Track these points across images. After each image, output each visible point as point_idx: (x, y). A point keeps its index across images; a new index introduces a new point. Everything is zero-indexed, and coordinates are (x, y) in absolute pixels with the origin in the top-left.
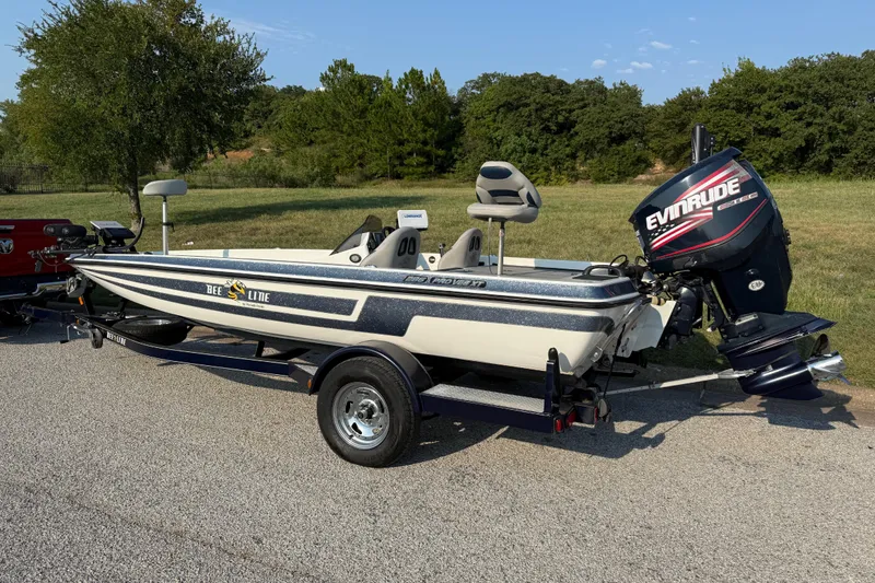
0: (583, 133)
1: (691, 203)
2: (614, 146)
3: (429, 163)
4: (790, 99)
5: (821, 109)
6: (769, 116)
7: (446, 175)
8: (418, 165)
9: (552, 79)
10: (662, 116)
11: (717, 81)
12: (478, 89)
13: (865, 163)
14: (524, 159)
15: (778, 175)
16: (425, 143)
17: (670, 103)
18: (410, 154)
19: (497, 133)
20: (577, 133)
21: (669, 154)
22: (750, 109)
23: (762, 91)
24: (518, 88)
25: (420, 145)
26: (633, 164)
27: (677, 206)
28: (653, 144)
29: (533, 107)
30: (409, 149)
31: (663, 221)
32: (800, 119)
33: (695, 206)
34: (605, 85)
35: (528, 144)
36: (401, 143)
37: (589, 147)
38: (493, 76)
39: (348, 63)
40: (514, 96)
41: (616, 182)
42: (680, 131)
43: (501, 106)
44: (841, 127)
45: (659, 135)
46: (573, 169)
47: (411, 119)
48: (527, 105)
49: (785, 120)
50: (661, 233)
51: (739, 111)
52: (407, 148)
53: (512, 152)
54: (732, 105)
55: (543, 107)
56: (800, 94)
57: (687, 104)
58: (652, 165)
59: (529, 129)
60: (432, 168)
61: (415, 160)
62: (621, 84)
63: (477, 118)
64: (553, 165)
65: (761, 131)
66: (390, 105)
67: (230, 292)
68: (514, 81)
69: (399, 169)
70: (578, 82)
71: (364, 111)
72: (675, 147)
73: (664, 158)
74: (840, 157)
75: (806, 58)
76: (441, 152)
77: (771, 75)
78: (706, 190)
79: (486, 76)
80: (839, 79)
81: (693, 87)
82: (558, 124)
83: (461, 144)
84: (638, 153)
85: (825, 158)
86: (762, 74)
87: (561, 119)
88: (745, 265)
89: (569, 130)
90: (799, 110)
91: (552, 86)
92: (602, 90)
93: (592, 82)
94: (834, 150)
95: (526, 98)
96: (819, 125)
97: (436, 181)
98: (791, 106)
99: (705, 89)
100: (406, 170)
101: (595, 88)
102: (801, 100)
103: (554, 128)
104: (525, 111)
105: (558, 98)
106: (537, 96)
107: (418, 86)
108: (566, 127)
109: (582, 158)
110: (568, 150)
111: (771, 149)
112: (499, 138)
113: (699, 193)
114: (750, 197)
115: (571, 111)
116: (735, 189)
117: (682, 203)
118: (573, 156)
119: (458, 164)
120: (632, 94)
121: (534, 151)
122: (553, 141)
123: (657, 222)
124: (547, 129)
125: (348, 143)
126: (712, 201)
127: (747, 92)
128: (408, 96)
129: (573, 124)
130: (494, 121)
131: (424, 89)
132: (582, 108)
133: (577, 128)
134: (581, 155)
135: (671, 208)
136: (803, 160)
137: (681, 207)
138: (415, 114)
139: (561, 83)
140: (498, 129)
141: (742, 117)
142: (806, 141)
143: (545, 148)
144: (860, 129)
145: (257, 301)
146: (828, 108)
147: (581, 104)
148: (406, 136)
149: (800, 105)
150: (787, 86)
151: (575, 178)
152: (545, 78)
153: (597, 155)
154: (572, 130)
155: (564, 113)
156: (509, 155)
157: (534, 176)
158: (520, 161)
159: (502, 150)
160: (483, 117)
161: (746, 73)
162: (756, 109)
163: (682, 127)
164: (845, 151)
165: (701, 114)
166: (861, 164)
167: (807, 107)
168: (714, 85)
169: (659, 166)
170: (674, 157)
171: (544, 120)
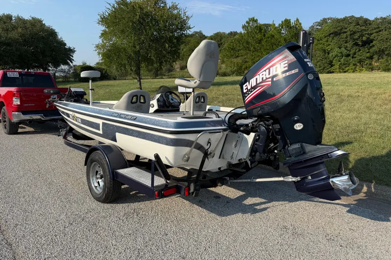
0: (377, 46)
1: (261, 77)
9: (361, 18)
12: (319, 26)
14: (342, 60)
19: (328, 47)
20: (374, 46)
24: (341, 24)
27: (255, 78)
29: (349, 33)
31: (249, 88)
33: (263, 78)
35: (345, 52)
37: (381, 53)
38: (329, 19)
39: (255, 19)
40: (339, 28)
43: (332, 34)
46: (370, 64)
47: (283, 42)
48: (345, 32)
50: (249, 94)
53: (336, 56)
55: (355, 33)
59: (346, 45)
63: (318, 40)
64: (358, 62)
66: (273, 37)
68: (338, 21)
70: (376, 19)
71: (260, 41)
78: (269, 69)
79: (324, 19)
82: (363, 41)
87: (364, 38)
88: (292, 114)
89: (369, 44)
91: (360, 22)
93: (385, 18)
95: (346, 29)
103: (360, 43)
104: (344, 36)
105: (364, 28)
106: (351, 28)
107: (288, 26)
108: (368, 43)
110: (368, 55)
112: (329, 49)
113: (265, 71)
116: (285, 67)
117: (257, 77)
118: (371, 58)
121: (348, 55)
122: (360, 50)
123: (247, 88)
124: (356, 44)
125: (253, 56)
126: (271, 75)
128: (283, 32)
129: (372, 42)
130: (327, 41)
131: (291, 28)
132: (377, 32)
133: (374, 43)
134: (376, 57)
135: (252, 79)
137: (257, 79)
138: (285, 40)
139: (366, 20)
140: (329, 45)
143: (355, 54)
147: (377, 30)
151: (371, 69)
152: (357, 18)
153: (385, 57)
154: (371, 44)
155: (367, 35)
156: (334, 58)
157: (347, 68)
158: (340, 61)
159: (330, 55)
160: (321, 40)
171: (355, 40)
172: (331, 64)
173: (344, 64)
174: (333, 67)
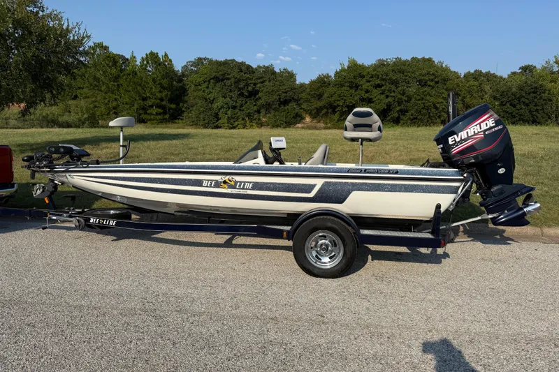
0: (264, 98)
1: (473, 131)
2: (282, 107)
3: (165, 113)
4: (378, 82)
5: (393, 87)
6: (367, 91)
7: (177, 121)
8: (157, 114)
9: (243, 64)
10: (308, 90)
11: (338, 71)
12: (195, 67)
13: (416, 118)
14: (229, 112)
16: (162, 100)
17: (312, 82)
18: (152, 106)
19: (210, 96)
20: (260, 98)
21: (313, 112)
22: (357, 87)
23: (364, 77)
24: (222, 68)
25: (158, 101)
26: (293, 117)
27: (465, 132)
28: (304, 106)
29: (233, 80)
30: (150, 104)
31: (458, 140)
32: (382, 94)
34: (275, 69)
35: (231, 103)
36: (144, 99)
37: (268, 107)
38: (205, 59)
39: (104, 45)
40: (220, 73)
41: (284, 128)
42: (319, 99)
43: (211, 79)
44: (404, 98)
45: (307, 101)
46: (259, 119)
47: (151, 83)
48: (228, 79)
49: (375, 94)
50: (457, 146)
51: (351, 87)
52: (149, 102)
53: (221, 108)
54: (347, 84)
55: (239, 81)
56: (384, 80)
57: (322, 82)
58: (304, 119)
59: (231, 94)
60: (167, 116)
61: (154, 110)
62: (284, 69)
63: (196, 85)
64: (247, 117)
65: (363, 100)
66: (136, 74)
67: (222, 184)
68: (219, 63)
69: (144, 116)
70: (259, 67)
71: (116, 78)
72: (316, 108)
73: (310, 114)
74: (404, 115)
75: (385, 59)
76: (173, 106)
77: (369, 68)
78: (480, 124)
79: (200, 59)
80: (402, 72)
81: (325, 73)
82: (249, 92)
83: (186, 101)
84: (296, 111)
85: (396, 115)
86: (362, 67)
87: (250, 89)
88: (497, 161)
89: (255, 96)
90: (383, 88)
91: (243, 69)
92: (274, 73)
93: (267, 67)
94: (401, 111)
95: (228, 74)
96: (393, 97)
97: (170, 125)
98: (379, 86)
99: (332, 74)
100: (148, 117)
101: (269, 71)
102: (383, 83)
103: (246, 94)
104: (228, 83)
105: (248, 76)
106: (235, 73)
107: (156, 62)
108: (253, 94)
109: (264, 112)
110: (255, 108)
112: (212, 99)
113: (476, 125)
114: (500, 127)
115: (255, 84)
116: (493, 123)
117: (468, 130)
118: (259, 112)
119: (185, 114)
120: (291, 76)
121: (234, 108)
122: (246, 102)
123: (455, 140)
124: (242, 95)
125: (105, 98)
126: (483, 129)
127: (355, 77)
128: (149, 68)
129: (257, 92)
130: (207, 88)
131: (160, 65)
132: (262, 82)
133: (260, 94)
134: (263, 111)
135: (462, 133)
137: (467, 133)
138: (154, 81)
139: (249, 67)
140: (210, 92)
141: (353, 91)
142: (387, 105)
143: (242, 106)
144: (413, 100)
145: (243, 188)
146: (397, 88)
147: (261, 80)
148: (148, 95)
149: (383, 85)
150: (376, 74)
151: (261, 125)
152: (239, 63)
153: (272, 112)
154: (257, 96)
155: (252, 85)
156: (219, 110)
157: (236, 123)
158: (226, 114)
159: (215, 106)
160: (200, 85)
161: (354, 66)
162: (360, 87)
163: (320, 97)
164: (407, 111)
165: (331, 90)
166: (414, 119)
167: (387, 87)
168: (337, 72)
169: (308, 119)
170: (316, 114)
171: (240, 89)
172: (217, 116)
173: (232, 118)
174: (220, 121)
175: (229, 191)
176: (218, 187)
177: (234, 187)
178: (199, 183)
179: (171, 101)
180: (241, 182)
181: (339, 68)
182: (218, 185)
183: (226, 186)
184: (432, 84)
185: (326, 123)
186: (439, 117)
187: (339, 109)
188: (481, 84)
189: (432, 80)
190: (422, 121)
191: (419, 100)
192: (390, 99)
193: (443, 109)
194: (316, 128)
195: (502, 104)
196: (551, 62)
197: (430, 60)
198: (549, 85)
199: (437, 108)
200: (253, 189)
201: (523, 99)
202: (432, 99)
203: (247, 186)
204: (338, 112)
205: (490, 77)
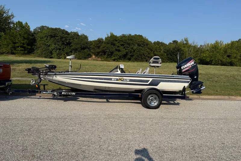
0: (74, 46)
1: (188, 65)
2: (82, 50)
3: (25, 50)
4: (122, 43)
5: (128, 46)
6: (118, 47)
7: (31, 54)
8: (21, 50)
9: (64, 30)
10: (94, 44)
12: (40, 30)
13: (137, 59)
14: (57, 51)
15: (120, 60)
16: (23, 44)
17: (95, 41)
18: (18, 47)
19: (48, 43)
20: (72, 46)
22: (114, 45)
23: (117, 41)
24: (54, 31)
25: (22, 45)
26: (87, 55)
27: (186, 65)
28: (92, 51)
29: (59, 37)
30: (18, 45)
31: (184, 67)
32: (124, 48)
35: (58, 47)
36: (15, 43)
37: (76, 50)
38: (45, 27)
40: (53, 34)
41: (83, 60)
43: (49, 36)
44: (132, 50)
45: (93, 49)
47: (19, 36)
48: (57, 36)
49: (121, 48)
50: (184, 69)
51: (112, 44)
52: (17, 45)
53: (54, 49)
54: (110, 43)
55: (62, 38)
56: (125, 42)
57: (100, 41)
58: (92, 56)
59: (58, 43)
60: (26, 52)
61: (19, 49)
62: (83, 34)
63: (41, 38)
64: (66, 54)
65: (116, 50)
68: (52, 29)
69: (14, 51)
70: (71, 32)
72: (97, 52)
73: (95, 55)
74: (132, 57)
75: (125, 34)
76: (29, 47)
77: (118, 37)
78: (190, 63)
79: (43, 27)
80: (131, 40)
81: (101, 38)
82: (67, 43)
83: (36, 45)
84: (89, 53)
86: (116, 36)
87: (67, 41)
88: (194, 74)
89: (70, 45)
90: (124, 46)
91: (64, 32)
92: (78, 35)
93: (75, 33)
94: (131, 55)
95: (57, 34)
96: (128, 50)
97: (28, 56)
98: (122, 45)
99: (104, 39)
100: (17, 52)
101: (76, 35)
102: (125, 44)
103: (66, 43)
104: (57, 38)
105: (66, 36)
106: (60, 34)
107: (21, 26)
109: (74, 52)
110: (70, 50)
111: (119, 54)
112: (49, 45)
114: (195, 64)
118: (71, 52)
119: (35, 51)
120: (86, 37)
121: (60, 49)
122: (65, 47)
124: (63, 44)
127: (113, 41)
128: (17, 29)
129: (70, 43)
130: (47, 40)
131: (23, 27)
132: (73, 39)
133: (72, 44)
136: (125, 57)
138: (20, 35)
139: (67, 32)
140: (48, 42)
141: (112, 46)
142: (126, 53)
143: (63, 49)
144: (136, 51)
146: (130, 46)
148: (17, 41)
150: (122, 40)
152: (62, 30)
153: (78, 52)
154: (71, 45)
155: (68, 40)
156: (53, 50)
157: (61, 56)
159: (50, 48)
160: (43, 38)
161: (112, 36)
162: (115, 45)
163: (99, 47)
164: (133, 56)
165: (103, 45)
166: (136, 59)
167: (126, 45)
168: (106, 38)
169: (94, 57)
170: (97, 55)
171: (63, 41)
172: (51, 53)
173: (59, 54)
174: (53, 55)
175: (121, 82)
176: (118, 81)
177: (123, 81)
178: (111, 79)
179: (28, 45)
180: (125, 79)
181: (107, 36)
182: (117, 80)
183: (120, 80)
184: (142, 45)
185: (102, 59)
186: (145, 58)
187: (107, 53)
188: (160, 47)
189: (143, 44)
190: (139, 60)
191: (138, 52)
192: (127, 51)
193: (147, 55)
194: (97, 60)
195: (167, 55)
196: (183, 40)
197: (141, 36)
198: (183, 48)
199: (144, 55)
200: (129, 81)
201: (175, 53)
202: (143, 52)
203: (128, 80)
204: (106, 55)
205: (163, 44)
